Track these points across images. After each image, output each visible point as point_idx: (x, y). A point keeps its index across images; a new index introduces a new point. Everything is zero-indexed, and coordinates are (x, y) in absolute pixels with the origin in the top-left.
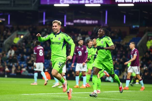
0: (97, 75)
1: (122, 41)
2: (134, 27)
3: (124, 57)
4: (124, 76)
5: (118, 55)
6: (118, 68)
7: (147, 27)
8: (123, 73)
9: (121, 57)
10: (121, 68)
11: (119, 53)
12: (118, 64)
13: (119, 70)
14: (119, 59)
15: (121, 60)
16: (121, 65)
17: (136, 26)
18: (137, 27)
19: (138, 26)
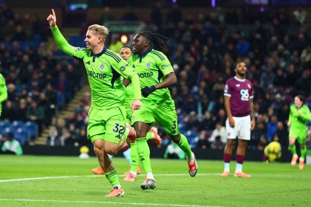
0: (145, 137)
1: (42, 44)
2: (73, 7)
3: (49, 87)
4: (49, 139)
5: (35, 84)
6: (33, 118)
7: (107, 9)
8: (47, 131)
9: (41, 88)
10: (42, 116)
11: (35, 76)
12: (34, 105)
13: (37, 121)
14: (37, 93)
15: (43, 96)
16: (42, 109)
17: (79, 6)
18: (80, 9)
19: (84, 6)
